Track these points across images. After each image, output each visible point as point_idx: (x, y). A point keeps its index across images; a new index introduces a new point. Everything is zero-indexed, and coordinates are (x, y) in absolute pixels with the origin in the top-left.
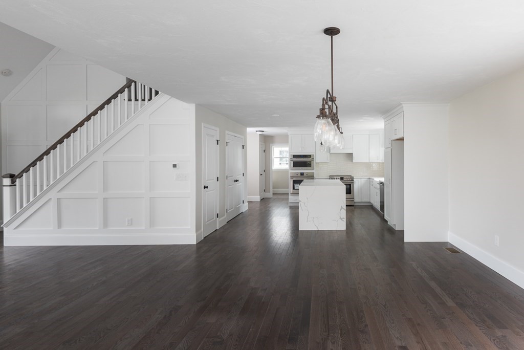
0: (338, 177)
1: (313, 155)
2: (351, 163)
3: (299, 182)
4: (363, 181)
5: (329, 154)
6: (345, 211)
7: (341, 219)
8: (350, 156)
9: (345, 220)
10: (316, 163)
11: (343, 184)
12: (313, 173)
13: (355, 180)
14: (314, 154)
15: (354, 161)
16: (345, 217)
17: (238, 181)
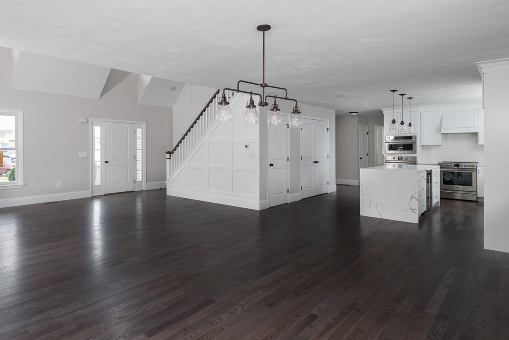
0: (450, 164)
2: (475, 145)
5: (440, 134)
7: (412, 210)
8: (473, 136)
10: (422, 146)
13: (478, 167)
14: (416, 135)
15: (479, 143)
17: (318, 162)
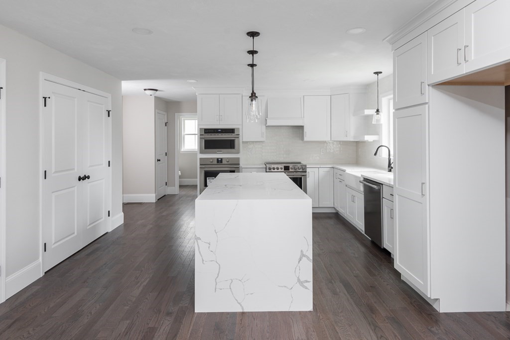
0: (280, 166)
1: (238, 129)
2: (301, 141)
3: (214, 174)
4: (322, 171)
5: (264, 127)
6: (311, 264)
7: (301, 283)
8: (299, 130)
9: (310, 285)
10: (243, 142)
11: (287, 177)
12: (238, 159)
13: (308, 170)
14: (240, 127)
15: (306, 139)
16: (311, 279)
17: (88, 177)
